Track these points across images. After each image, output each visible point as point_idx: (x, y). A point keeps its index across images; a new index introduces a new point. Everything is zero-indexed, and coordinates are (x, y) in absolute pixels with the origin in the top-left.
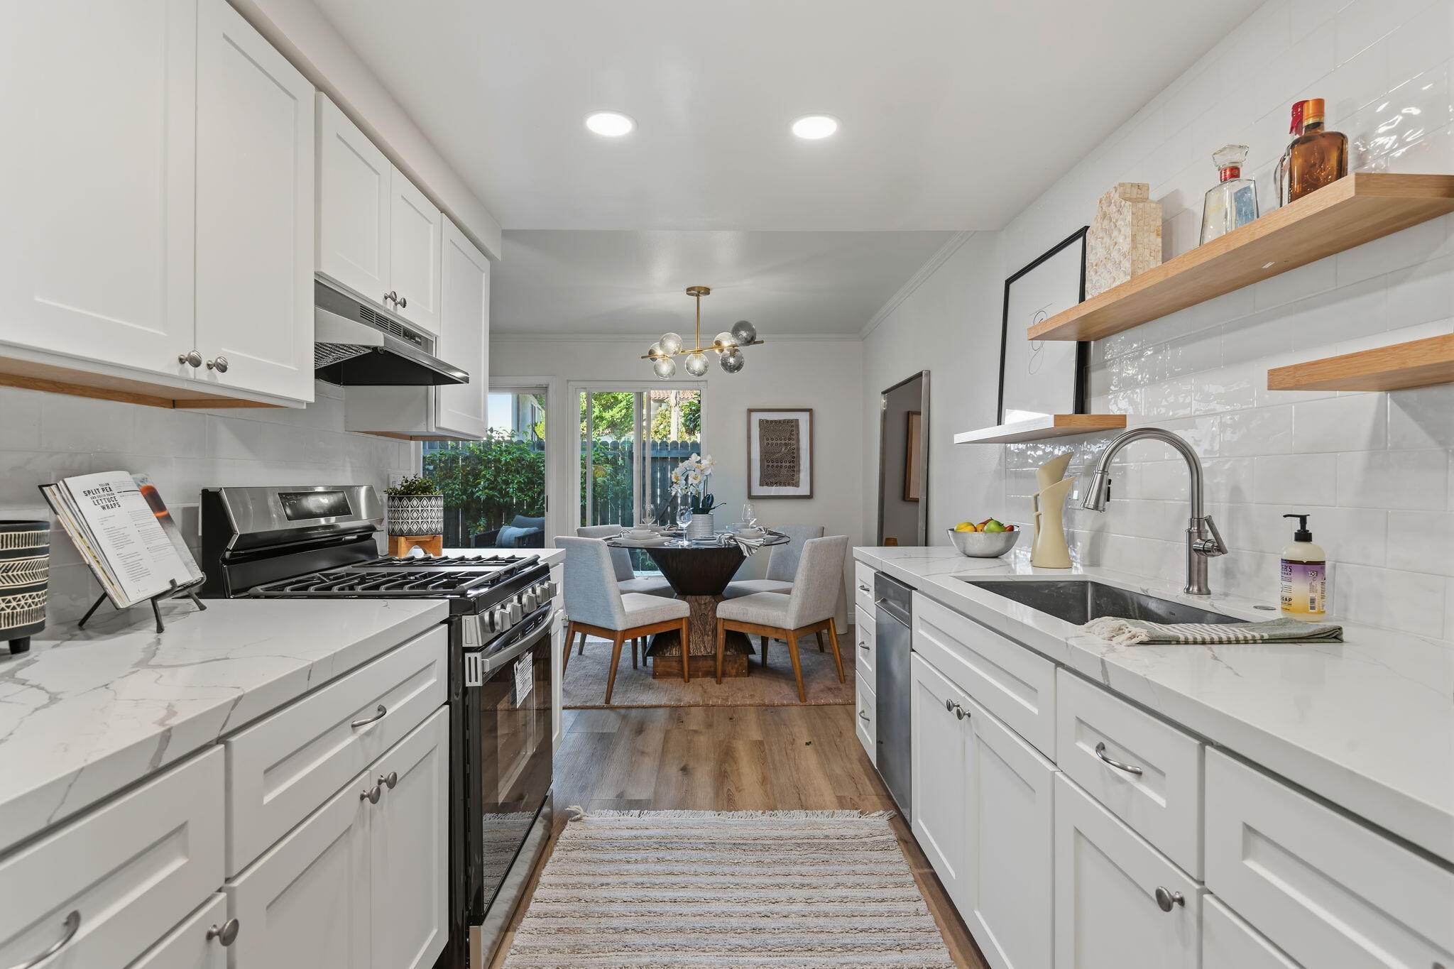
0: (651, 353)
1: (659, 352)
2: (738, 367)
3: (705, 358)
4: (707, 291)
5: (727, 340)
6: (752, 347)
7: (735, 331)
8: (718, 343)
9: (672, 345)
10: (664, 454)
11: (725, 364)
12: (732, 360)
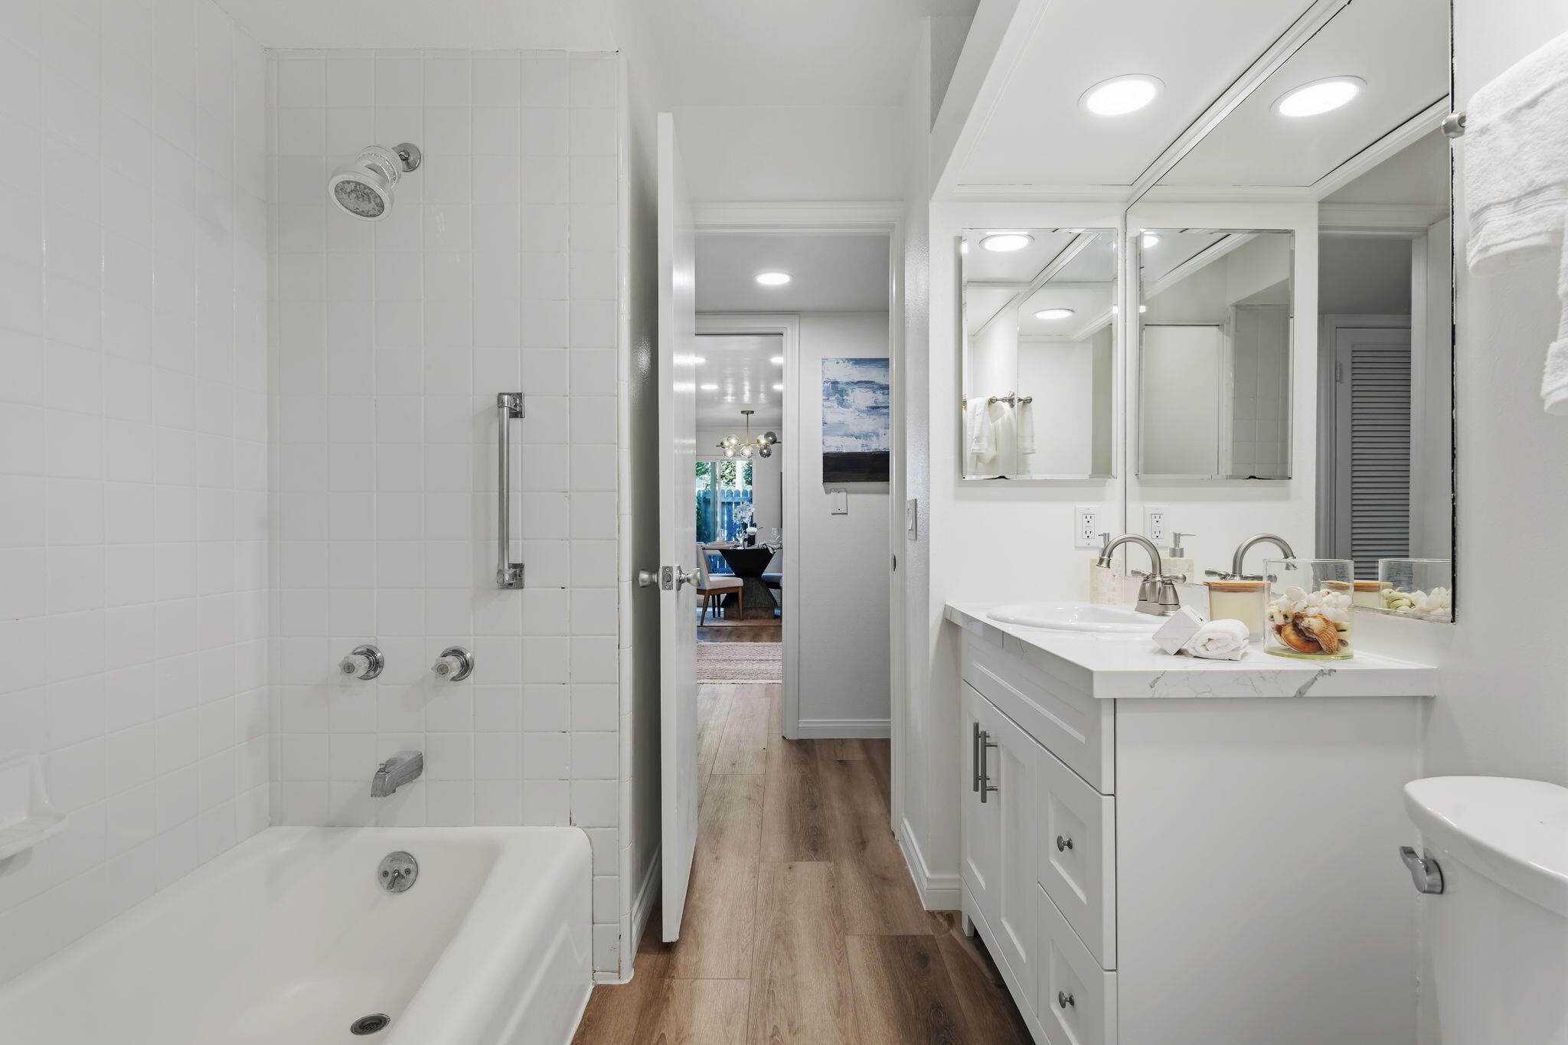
0: (722, 444)
1: (726, 444)
2: (768, 455)
3: (751, 449)
4: (753, 412)
5: (763, 441)
6: (775, 444)
7: (767, 436)
8: (758, 441)
9: (733, 441)
10: (730, 500)
11: (761, 453)
12: (765, 451)
